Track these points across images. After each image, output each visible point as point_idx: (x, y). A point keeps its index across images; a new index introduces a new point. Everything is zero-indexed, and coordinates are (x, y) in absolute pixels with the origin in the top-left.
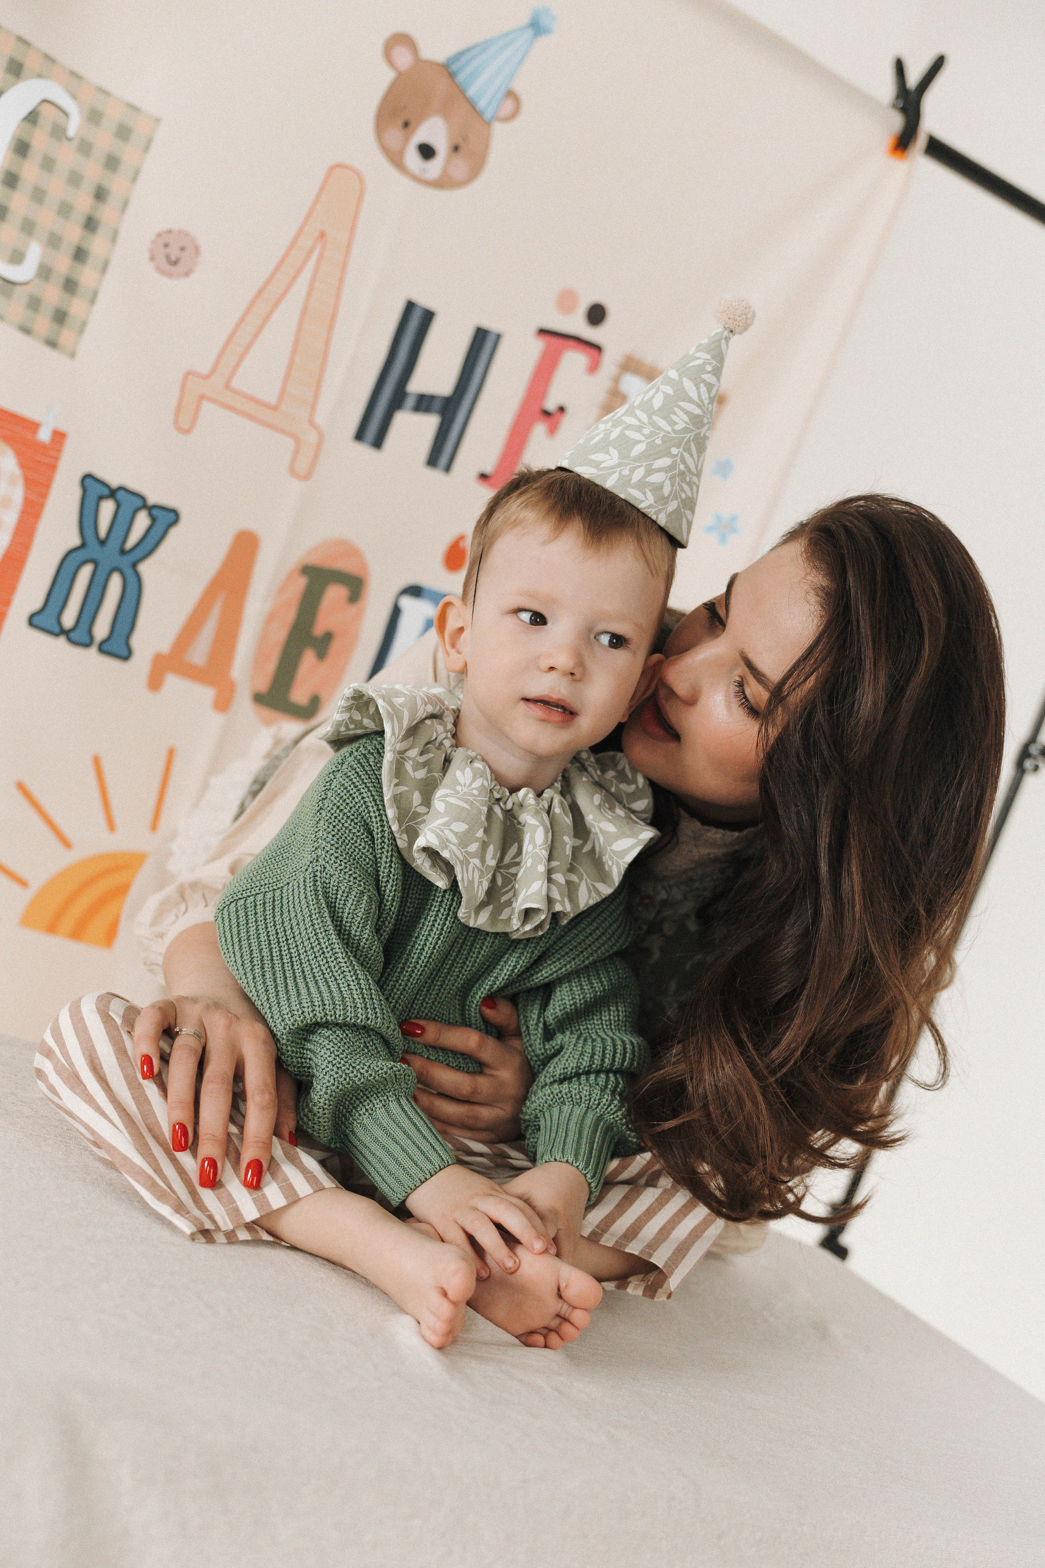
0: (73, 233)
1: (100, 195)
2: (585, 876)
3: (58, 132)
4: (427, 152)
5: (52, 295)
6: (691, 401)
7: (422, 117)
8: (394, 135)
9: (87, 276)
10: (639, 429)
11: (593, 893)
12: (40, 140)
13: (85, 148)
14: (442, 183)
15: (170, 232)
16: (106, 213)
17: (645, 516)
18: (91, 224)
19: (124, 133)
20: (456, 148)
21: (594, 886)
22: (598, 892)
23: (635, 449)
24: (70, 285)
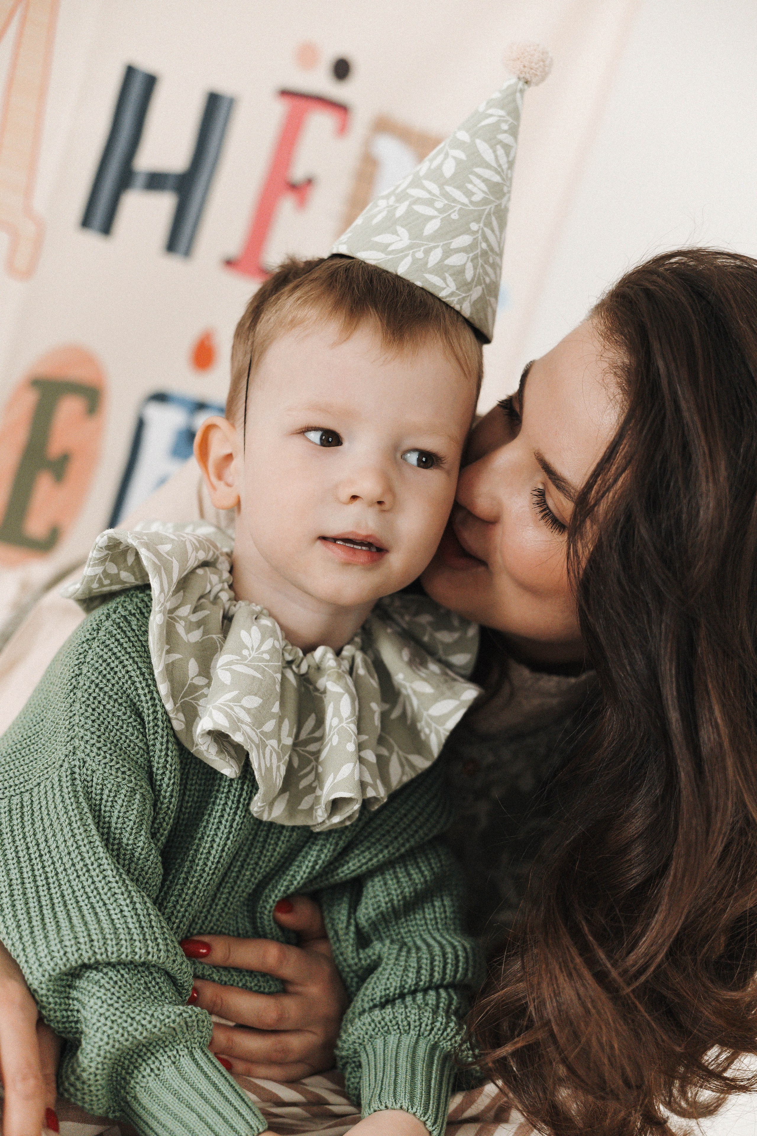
2: (396, 748)
6: (488, 166)
10: (430, 203)
11: (407, 768)
17: (447, 305)
21: (407, 759)
22: (412, 766)
23: (428, 227)
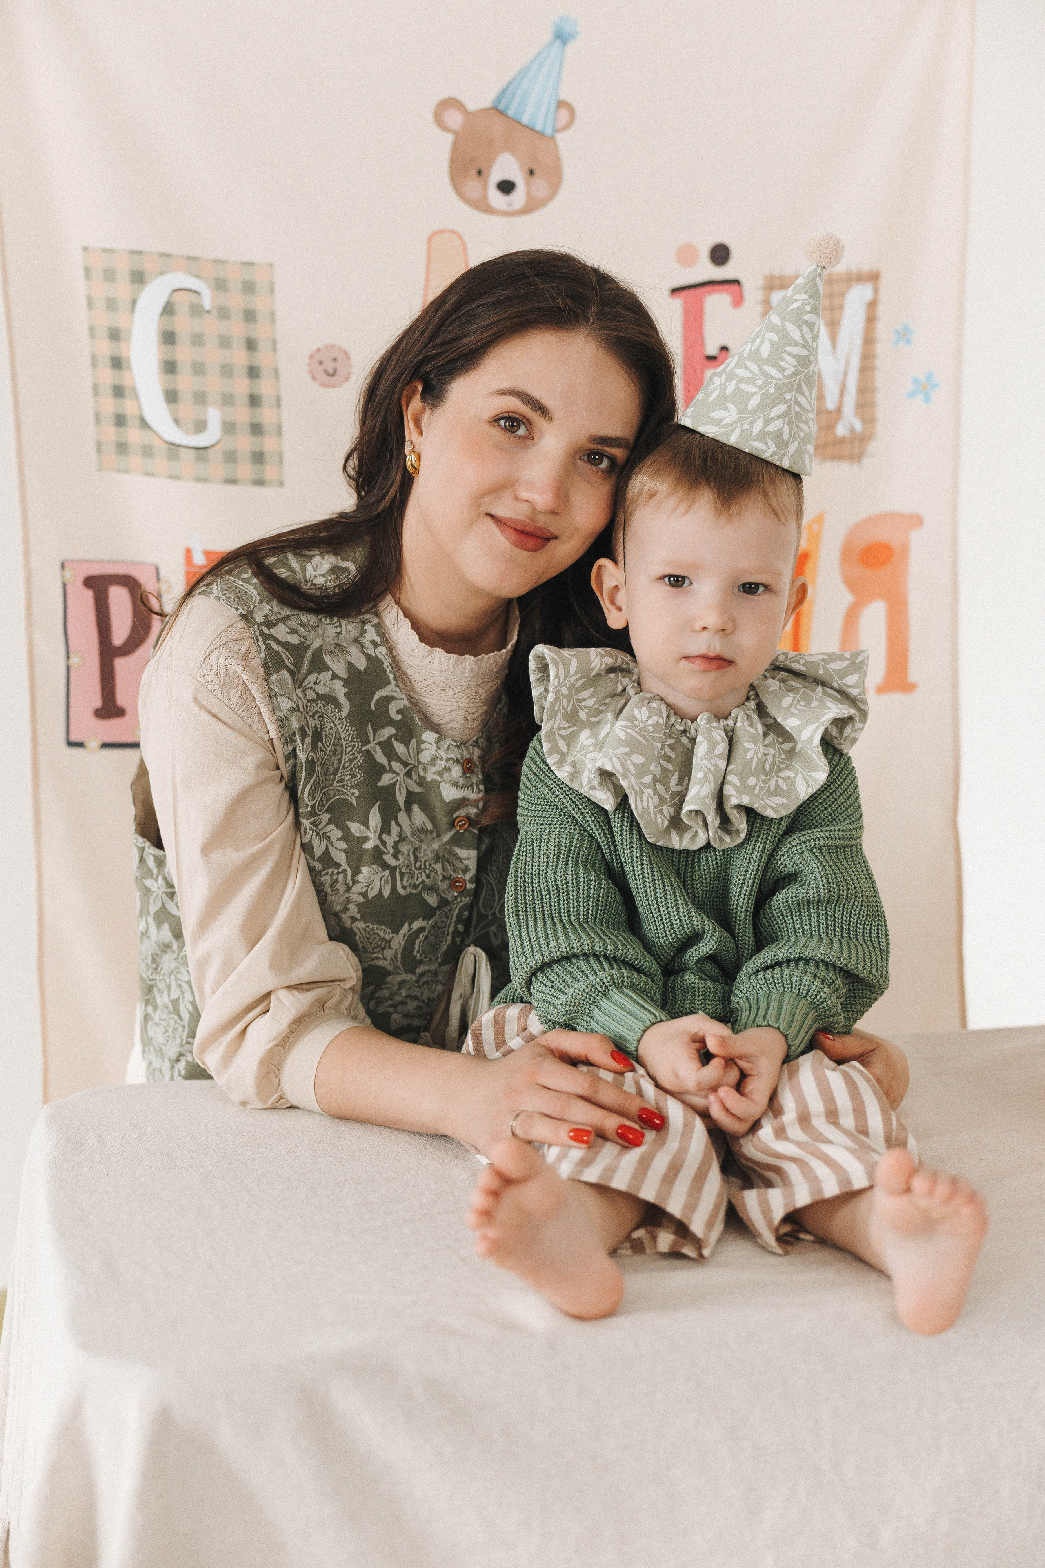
0: (241, 386)
1: (251, 345)
3: (197, 310)
4: (506, 187)
5: (244, 443)
7: (491, 161)
8: (473, 187)
9: (266, 415)
12: (183, 325)
13: (224, 313)
14: (529, 208)
15: (319, 350)
16: (262, 358)
18: (253, 372)
19: (249, 288)
20: (531, 172)
23: (751, 402)
24: (256, 429)
